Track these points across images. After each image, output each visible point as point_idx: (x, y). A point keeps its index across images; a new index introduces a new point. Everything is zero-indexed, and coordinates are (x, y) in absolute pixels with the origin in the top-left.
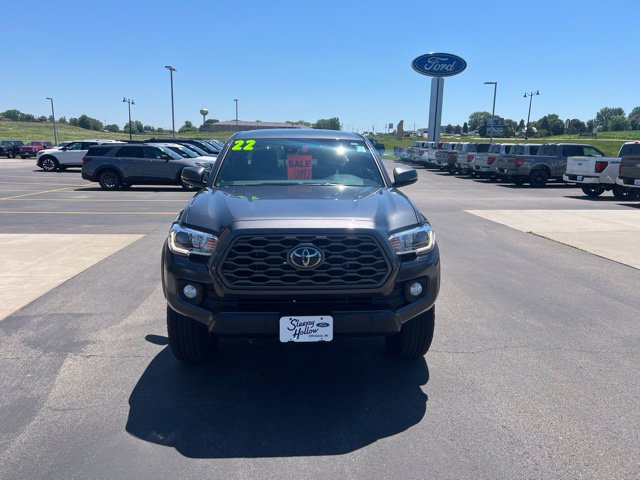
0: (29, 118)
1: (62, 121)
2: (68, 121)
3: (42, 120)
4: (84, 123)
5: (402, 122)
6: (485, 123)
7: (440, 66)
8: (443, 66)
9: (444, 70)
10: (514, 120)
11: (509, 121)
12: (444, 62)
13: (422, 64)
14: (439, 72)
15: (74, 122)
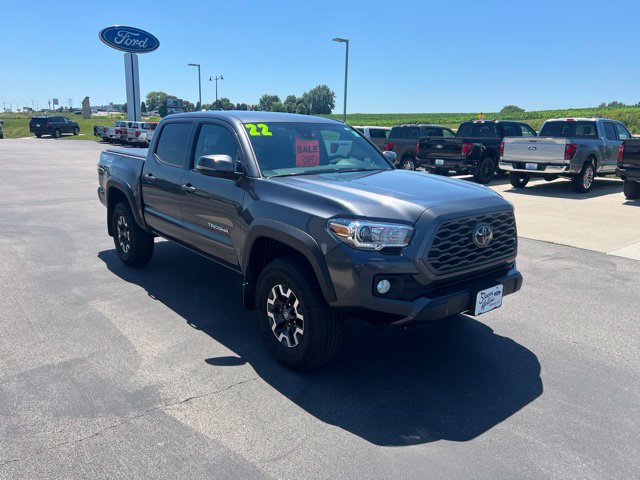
5: (87, 98)
6: (165, 103)
7: (131, 41)
8: (136, 41)
9: (137, 46)
10: (191, 102)
11: (187, 103)
12: (136, 38)
13: (110, 36)
14: (130, 47)
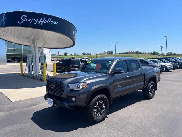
0: (140, 53)
1: (148, 53)
2: (150, 53)
3: (144, 53)
4: (154, 53)
15: (151, 53)
